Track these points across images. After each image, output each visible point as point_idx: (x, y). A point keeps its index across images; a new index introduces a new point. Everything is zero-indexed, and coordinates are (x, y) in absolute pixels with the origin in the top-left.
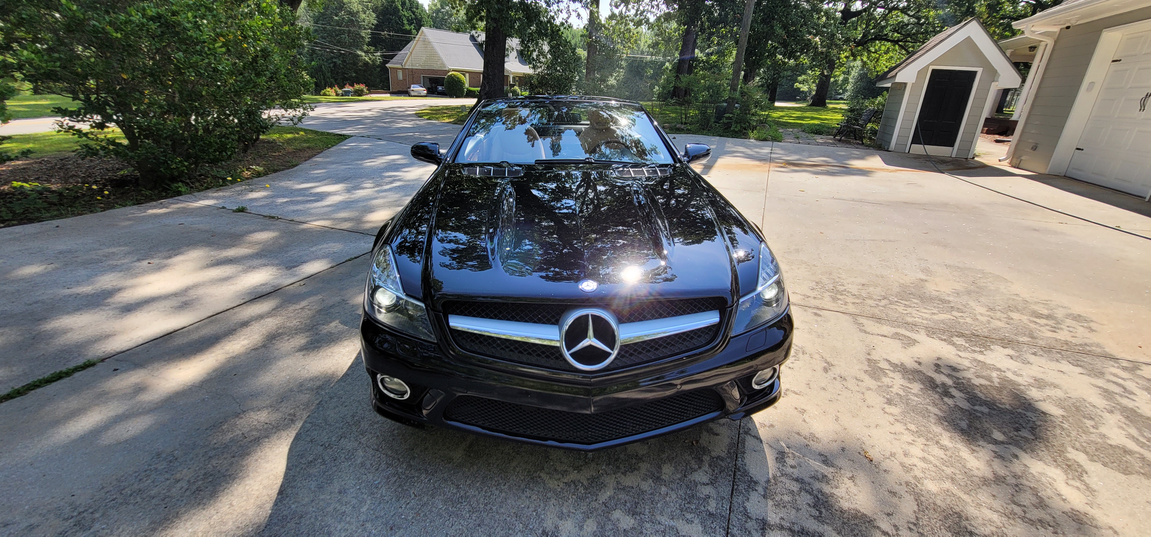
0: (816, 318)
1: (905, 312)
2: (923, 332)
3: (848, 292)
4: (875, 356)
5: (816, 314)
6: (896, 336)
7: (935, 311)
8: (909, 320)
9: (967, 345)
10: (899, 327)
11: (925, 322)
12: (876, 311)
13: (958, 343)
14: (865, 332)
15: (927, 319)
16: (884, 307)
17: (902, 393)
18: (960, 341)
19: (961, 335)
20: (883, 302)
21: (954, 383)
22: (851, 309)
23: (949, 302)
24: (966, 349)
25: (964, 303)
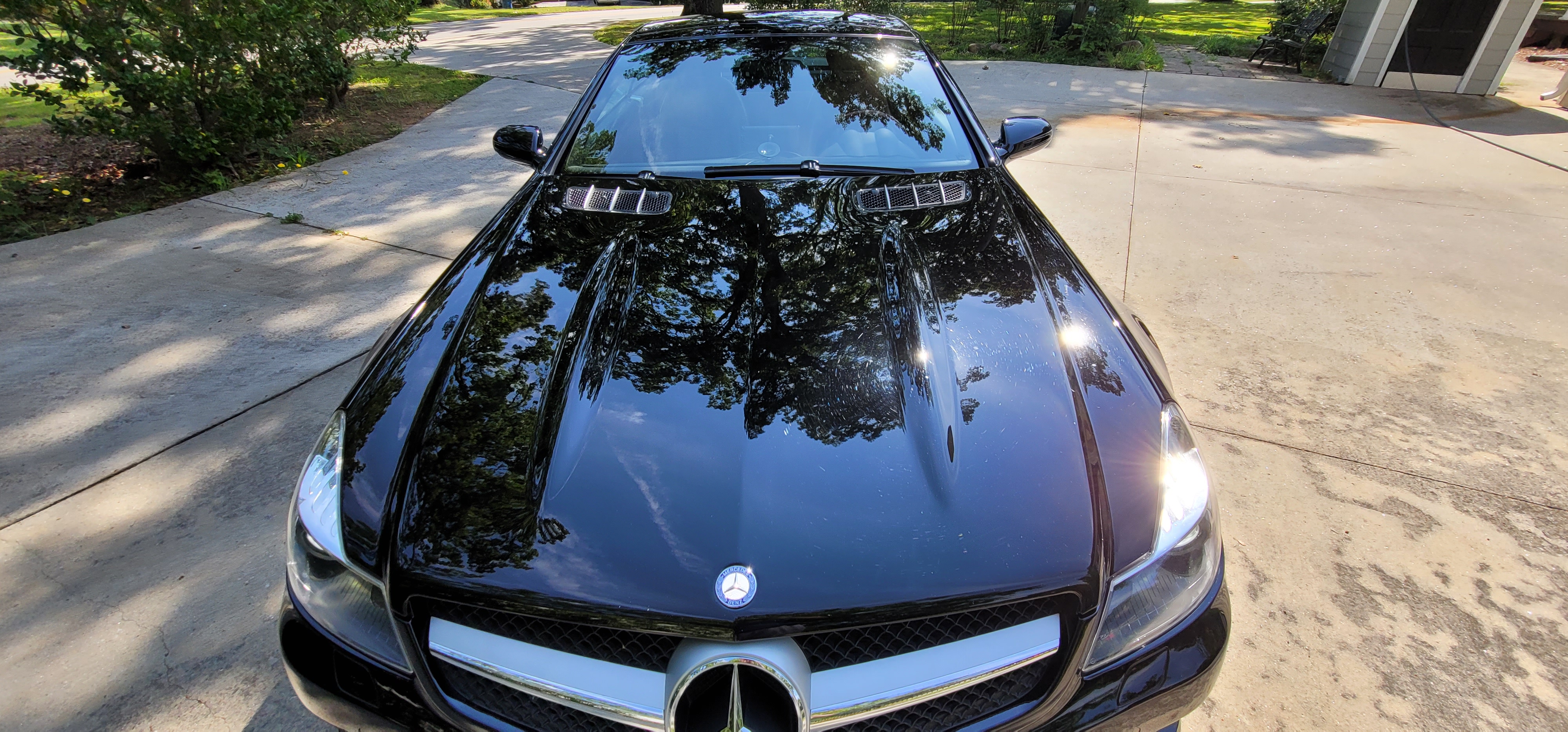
0: (1230, 457)
1: (1405, 446)
2: (1445, 497)
3: (1292, 395)
4: (1352, 559)
5: (1231, 449)
6: (1392, 506)
7: (1465, 445)
8: (1416, 465)
9: (1540, 533)
10: (1395, 483)
11: (1447, 471)
12: (1348, 443)
13: (1520, 526)
14: (1329, 494)
15: (1449, 464)
16: (1363, 431)
17: (1414, 661)
18: (1523, 522)
19: (1524, 507)
20: (1361, 421)
21: (1522, 633)
22: (1299, 436)
23: (1492, 422)
24: (1538, 543)
25: (1522, 425)
